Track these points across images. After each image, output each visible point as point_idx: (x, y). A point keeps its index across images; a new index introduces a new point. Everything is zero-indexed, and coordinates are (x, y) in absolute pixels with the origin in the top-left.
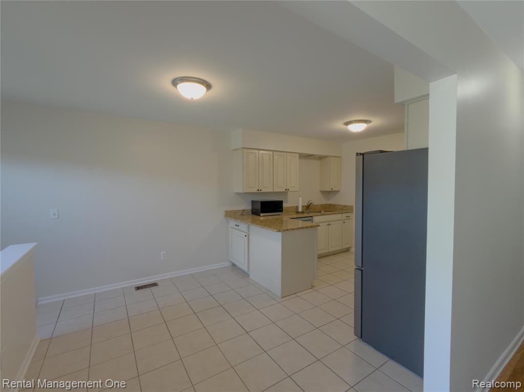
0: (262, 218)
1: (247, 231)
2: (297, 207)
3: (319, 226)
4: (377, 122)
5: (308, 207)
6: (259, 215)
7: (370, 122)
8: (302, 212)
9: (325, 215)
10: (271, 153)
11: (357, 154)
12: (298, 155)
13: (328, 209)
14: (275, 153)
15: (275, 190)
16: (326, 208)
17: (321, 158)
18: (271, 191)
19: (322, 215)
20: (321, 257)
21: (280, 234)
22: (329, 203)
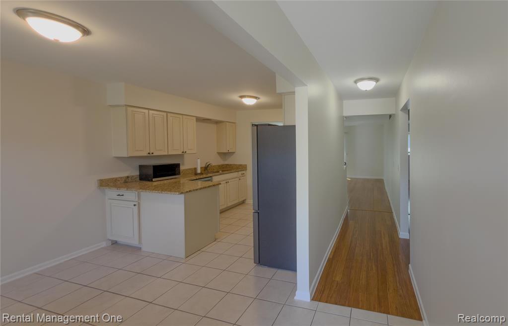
0: (155, 184)
1: (137, 200)
2: (195, 169)
3: (220, 184)
4: (264, 99)
5: (206, 169)
6: (152, 181)
7: (259, 98)
8: (201, 174)
9: (223, 174)
10: (165, 114)
11: (253, 125)
12: (195, 118)
13: (226, 169)
14: (168, 114)
15: (170, 153)
16: (223, 168)
17: (217, 122)
18: (166, 153)
19: (221, 174)
20: (222, 212)
21: (182, 196)
22: (226, 163)
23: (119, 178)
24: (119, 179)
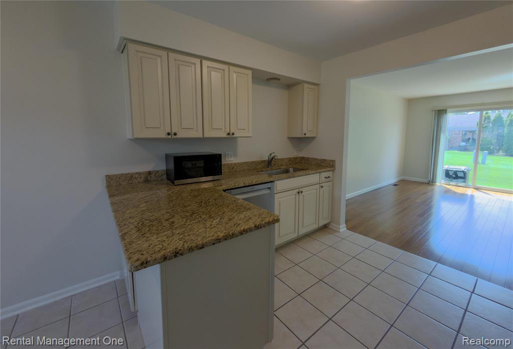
5: (270, 163)
9: (293, 177)
10: (197, 61)
13: (300, 166)
15: (208, 134)
16: (297, 164)
17: (290, 85)
18: (200, 135)
22: (301, 155)
23: (137, 173)
24: (137, 176)
